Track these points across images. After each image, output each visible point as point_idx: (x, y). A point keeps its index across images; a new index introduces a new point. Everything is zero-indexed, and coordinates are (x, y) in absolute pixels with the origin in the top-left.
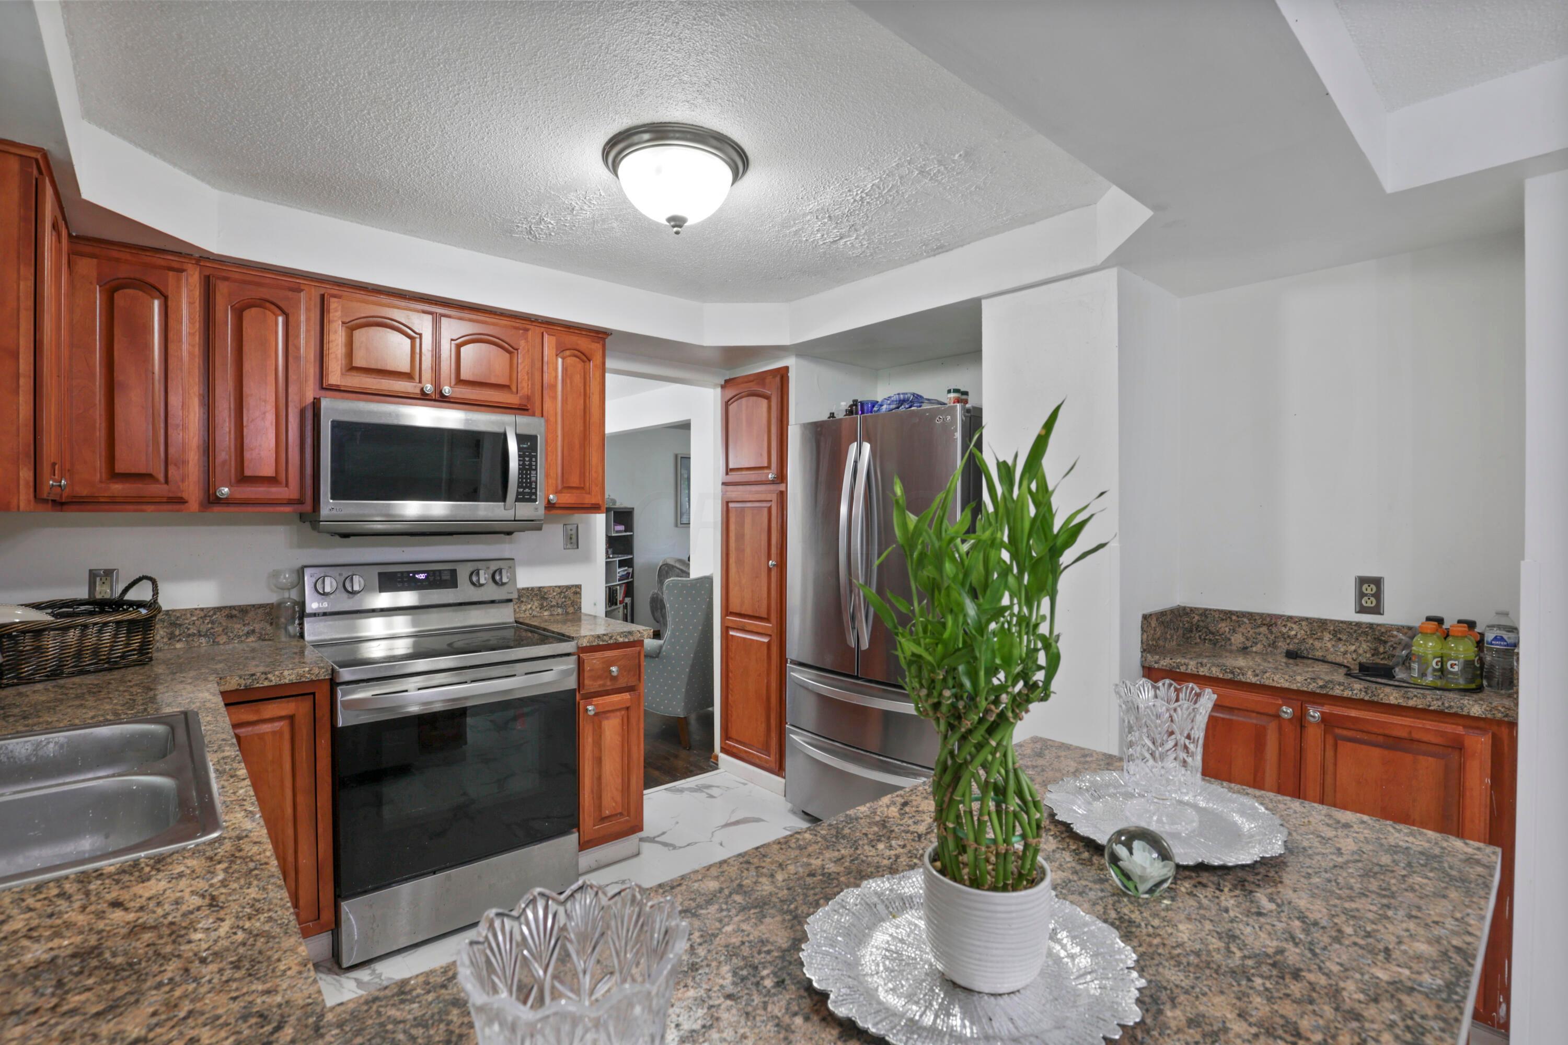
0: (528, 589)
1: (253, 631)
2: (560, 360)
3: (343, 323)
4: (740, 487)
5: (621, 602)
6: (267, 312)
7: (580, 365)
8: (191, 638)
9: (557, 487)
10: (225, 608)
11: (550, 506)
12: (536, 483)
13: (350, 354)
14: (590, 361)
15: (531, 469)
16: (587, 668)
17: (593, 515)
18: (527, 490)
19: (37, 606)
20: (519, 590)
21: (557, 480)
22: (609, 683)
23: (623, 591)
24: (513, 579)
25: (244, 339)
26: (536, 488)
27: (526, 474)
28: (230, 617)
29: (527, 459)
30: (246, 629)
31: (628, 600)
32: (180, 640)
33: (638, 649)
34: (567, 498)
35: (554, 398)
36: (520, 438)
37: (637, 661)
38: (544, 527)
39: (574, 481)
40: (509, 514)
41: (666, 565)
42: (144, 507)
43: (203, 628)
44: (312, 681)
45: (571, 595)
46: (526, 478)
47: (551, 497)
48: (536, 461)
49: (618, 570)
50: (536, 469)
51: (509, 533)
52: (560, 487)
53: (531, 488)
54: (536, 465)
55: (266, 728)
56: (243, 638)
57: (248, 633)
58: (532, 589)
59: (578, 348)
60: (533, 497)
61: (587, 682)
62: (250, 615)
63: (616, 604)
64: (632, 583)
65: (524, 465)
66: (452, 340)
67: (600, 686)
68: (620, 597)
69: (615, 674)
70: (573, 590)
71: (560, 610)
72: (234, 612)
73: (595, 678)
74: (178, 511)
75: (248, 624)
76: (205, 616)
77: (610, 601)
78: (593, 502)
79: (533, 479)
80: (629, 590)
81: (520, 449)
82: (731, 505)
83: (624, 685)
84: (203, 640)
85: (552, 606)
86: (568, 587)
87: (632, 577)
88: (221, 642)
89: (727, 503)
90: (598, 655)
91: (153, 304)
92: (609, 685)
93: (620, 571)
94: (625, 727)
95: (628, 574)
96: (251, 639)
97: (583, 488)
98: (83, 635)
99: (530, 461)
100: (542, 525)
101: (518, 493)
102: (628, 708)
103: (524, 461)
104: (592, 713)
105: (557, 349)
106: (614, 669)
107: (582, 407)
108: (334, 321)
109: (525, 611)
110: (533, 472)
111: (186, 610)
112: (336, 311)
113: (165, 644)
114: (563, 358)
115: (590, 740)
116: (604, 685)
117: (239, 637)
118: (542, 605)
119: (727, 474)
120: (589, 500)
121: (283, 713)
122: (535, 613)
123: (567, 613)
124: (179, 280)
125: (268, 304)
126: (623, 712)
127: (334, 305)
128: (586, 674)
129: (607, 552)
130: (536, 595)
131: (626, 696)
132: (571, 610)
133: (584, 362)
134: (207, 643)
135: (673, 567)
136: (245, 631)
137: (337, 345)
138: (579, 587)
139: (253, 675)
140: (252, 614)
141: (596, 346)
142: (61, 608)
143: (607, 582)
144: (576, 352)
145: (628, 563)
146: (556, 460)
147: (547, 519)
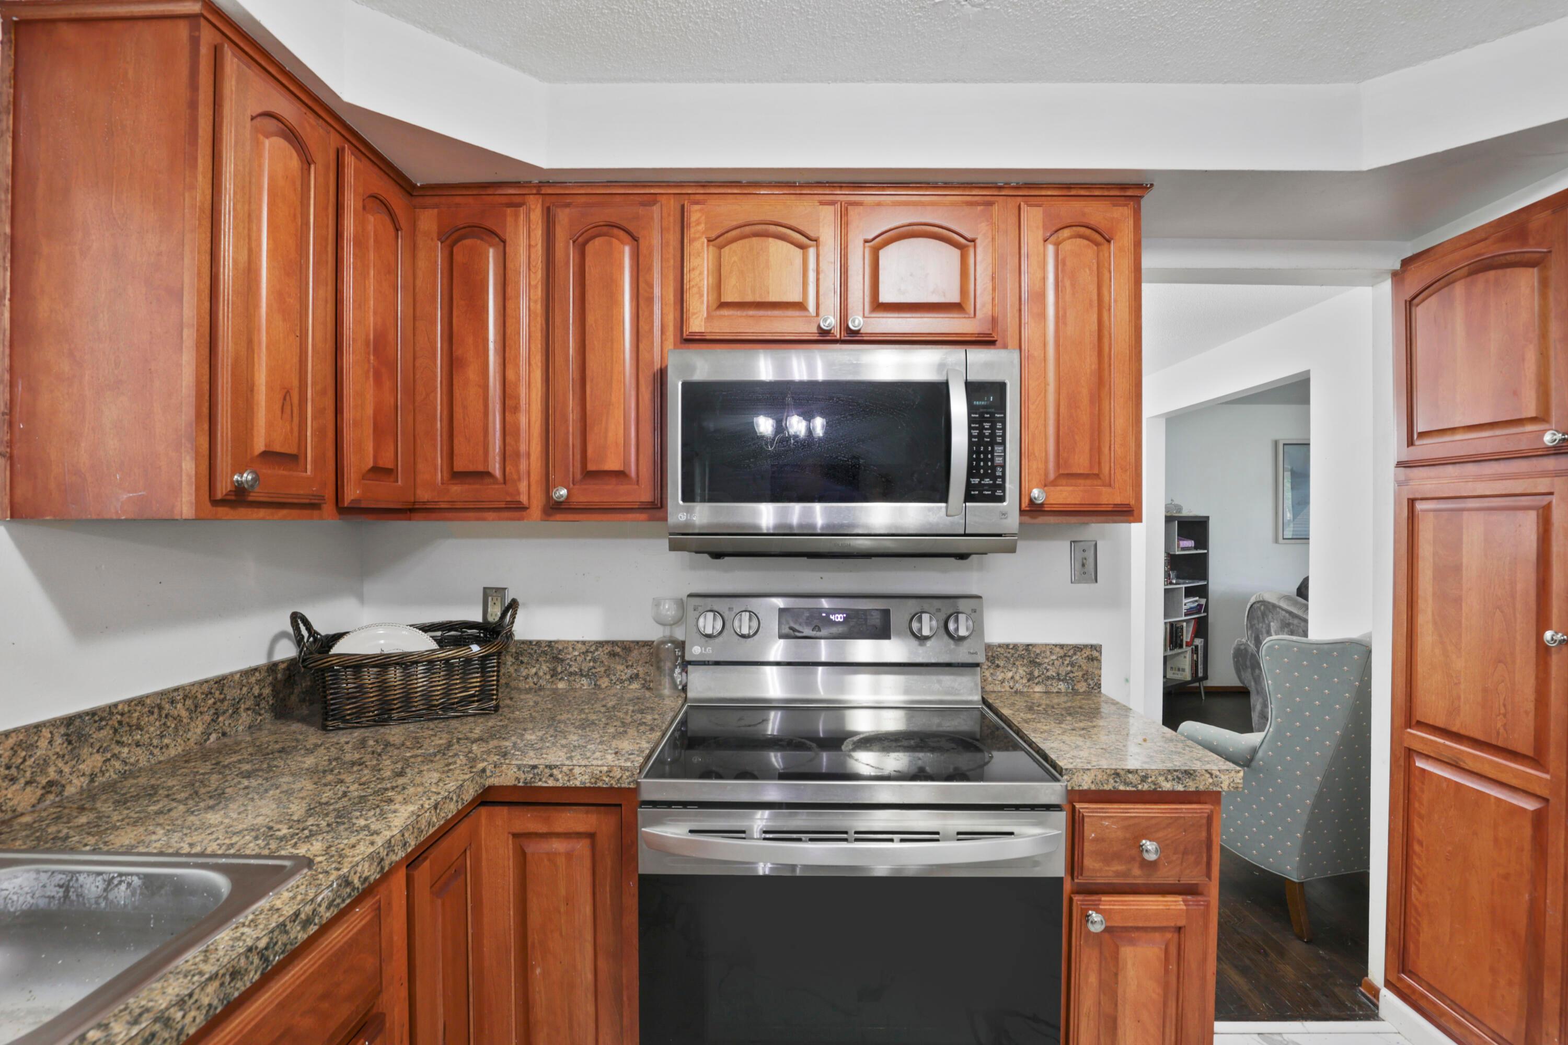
0: (1007, 646)
1: (637, 675)
2: (1051, 249)
3: (709, 241)
4: (1450, 469)
5: (1188, 644)
6: (614, 240)
7: (1089, 252)
8: (572, 678)
9: (1046, 475)
10: (607, 642)
11: (1032, 510)
12: (1003, 467)
13: (718, 286)
14: (1109, 241)
15: (993, 443)
16: (1090, 833)
17: (1123, 526)
18: (987, 481)
19: (425, 628)
20: (989, 647)
21: (1046, 462)
22: (1136, 871)
23: (1191, 629)
24: (978, 629)
25: (587, 282)
26: (1003, 477)
27: (986, 453)
28: (613, 655)
29: (987, 425)
30: (629, 672)
31: (1199, 642)
32: (562, 679)
33: (1207, 807)
34: (1066, 495)
35: (1042, 315)
36: (973, 389)
37: (1204, 834)
38: (1021, 545)
39: (1080, 463)
40: (955, 523)
41: (1263, 602)
42: (486, 514)
43: (585, 666)
44: (611, 788)
45: (1083, 662)
46: (986, 460)
47: (1036, 492)
48: (1004, 429)
49: (1185, 601)
50: (1003, 443)
51: (962, 556)
52: (1052, 476)
53: (994, 478)
54: (1004, 436)
55: (558, 846)
56: (626, 683)
57: (631, 677)
58: (1015, 647)
59: (1085, 220)
60: (999, 493)
61: (1089, 862)
62: (633, 655)
63: (1181, 646)
64: (1206, 618)
65: (981, 436)
66: (866, 241)
67: (1118, 874)
68: (1187, 636)
69: (1152, 857)
70: (1087, 652)
71: (1062, 686)
72: (618, 650)
73: (1108, 858)
74: (519, 519)
75: (632, 666)
76: (587, 651)
77: (1171, 642)
78: (1118, 500)
79: (998, 461)
80: (1202, 628)
81: (971, 409)
82: (1419, 506)
83: (1172, 880)
84: (584, 681)
85: (1048, 678)
86: (1078, 648)
87: (1206, 610)
88: (603, 686)
89: (1412, 502)
90: (1115, 810)
91: (488, 252)
92: (1137, 876)
93: (1189, 603)
94: (1173, 967)
95: (1200, 606)
96: (635, 686)
97: (1097, 476)
98: (407, 676)
99: (993, 428)
100: (1015, 542)
101: (969, 487)
102: (1179, 929)
103: (981, 429)
104: (1096, 928)
105: (1045, 227)
106: (1149, 845)
107: (1095, 327)
108: (695, 239)
109: (1002, 682)
110: (998, 449)
111: (568, 642)
112: (698, 224)
113: (548, 682)
114: (1057, 244)
115: (1093, 979)
116: (1125, 874)
117: (622, 682)
118: (1031, 673)
119: (1411, 443)
120: (1109, 497)
121: (581, 828)
122: (1019, 687)
123: (1075, 692)
124: (516, 216)
125: (616, 231)
126: (1169, 935)
127: (695, 214)
128: (1087, 847)
129: (1167, 576)
130: (1022, 657)
131: (1176, 903)
132: (1082, 687)
133: (1097, 244)
134: (590, 684)
135: (1274, 606)
136: (628, 676)
137: (701, 273)
138: (1097, 648)
139: (534, 767)
140: (635, 653)
141: (1122, 214)
142: (449, 631)
143: (1166, 616)
144: (1082, 230)
145: (1202, 592)
146: (1045, 426)
147: (1025, 532)
